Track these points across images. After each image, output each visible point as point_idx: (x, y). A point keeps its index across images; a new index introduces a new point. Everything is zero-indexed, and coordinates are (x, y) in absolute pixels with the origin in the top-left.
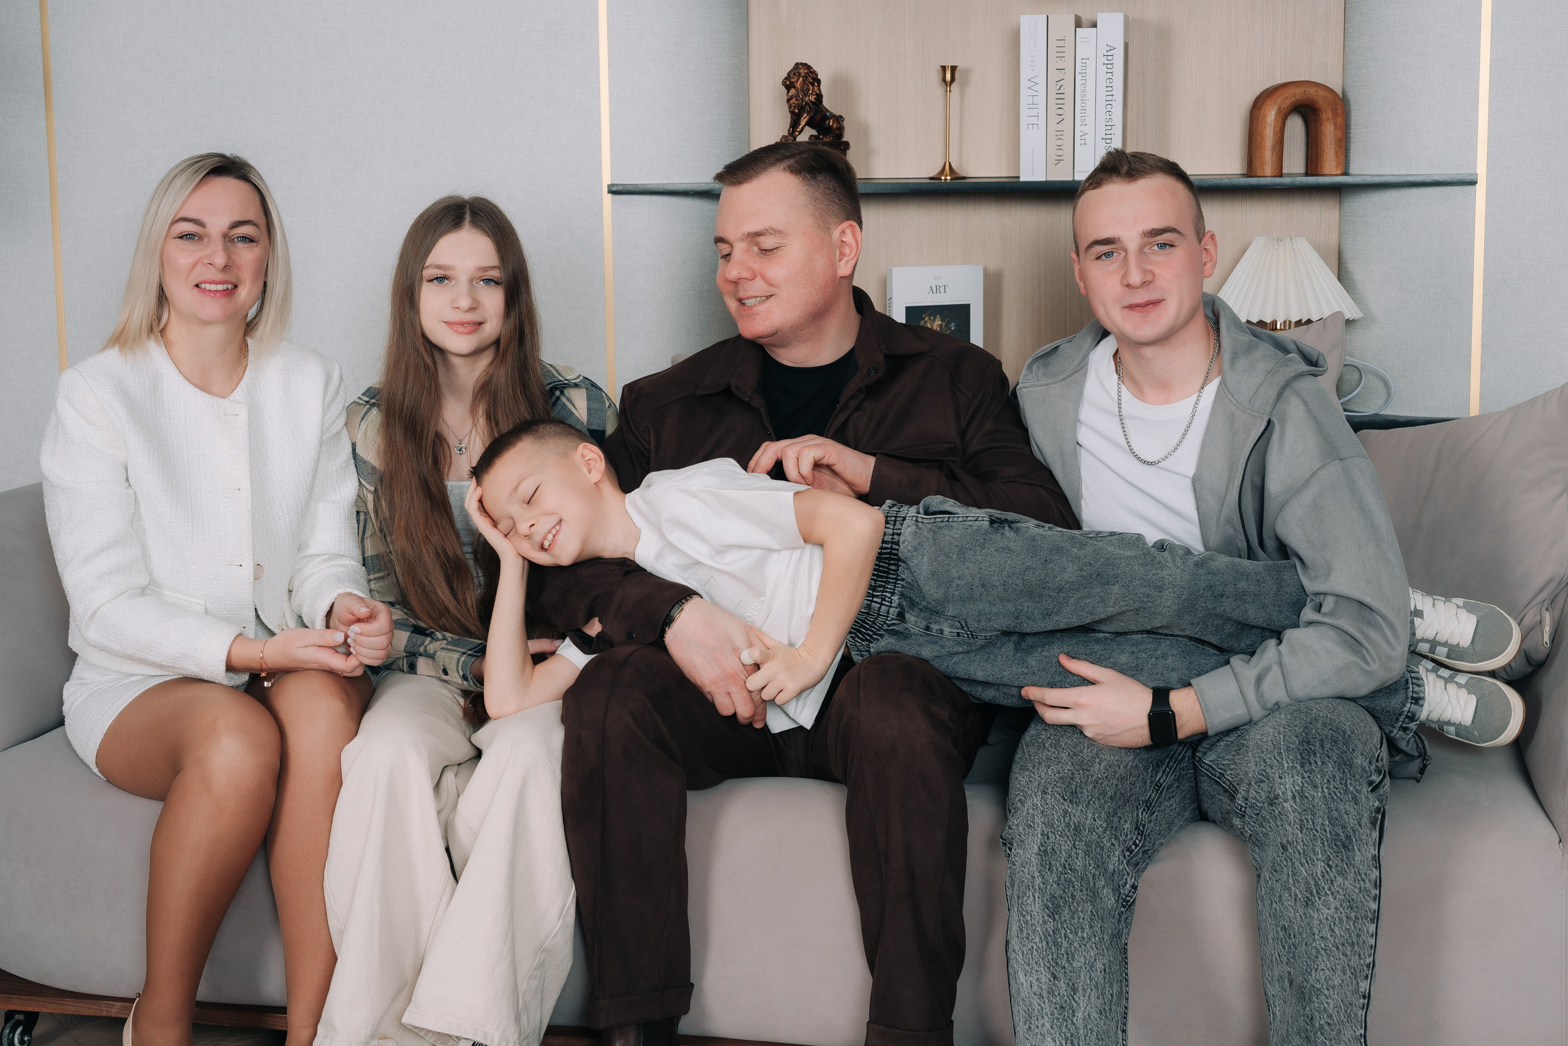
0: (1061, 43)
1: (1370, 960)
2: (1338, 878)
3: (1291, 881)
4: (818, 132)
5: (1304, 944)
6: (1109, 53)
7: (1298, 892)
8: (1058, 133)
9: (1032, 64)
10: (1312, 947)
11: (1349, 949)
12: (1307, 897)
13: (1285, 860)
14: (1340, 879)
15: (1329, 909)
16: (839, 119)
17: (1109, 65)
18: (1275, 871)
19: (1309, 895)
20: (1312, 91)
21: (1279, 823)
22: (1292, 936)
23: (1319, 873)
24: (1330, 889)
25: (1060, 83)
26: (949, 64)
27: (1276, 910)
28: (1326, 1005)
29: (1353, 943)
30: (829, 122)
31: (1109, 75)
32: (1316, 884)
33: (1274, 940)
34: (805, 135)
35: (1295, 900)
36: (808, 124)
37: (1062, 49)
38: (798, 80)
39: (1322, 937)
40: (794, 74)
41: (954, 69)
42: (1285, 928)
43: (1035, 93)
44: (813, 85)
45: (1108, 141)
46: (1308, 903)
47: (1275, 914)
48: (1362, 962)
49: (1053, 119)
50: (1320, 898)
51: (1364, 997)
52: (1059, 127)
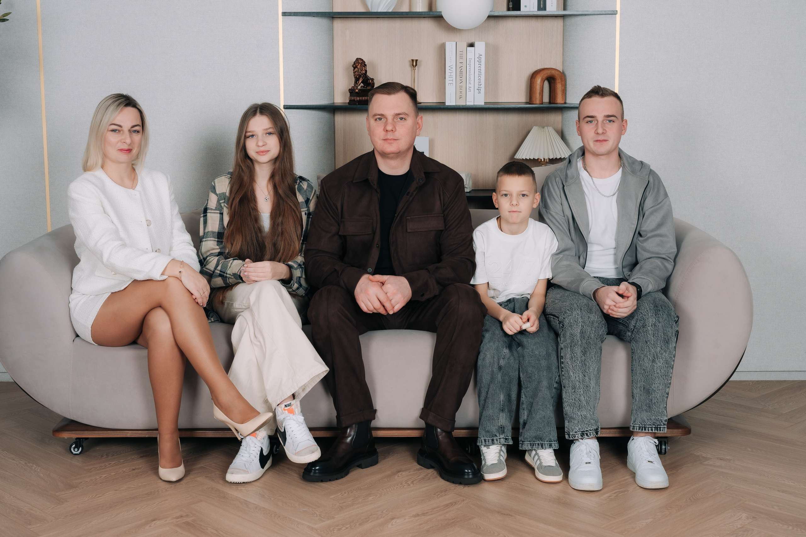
0: (461, 53)
1: (670, 382)
2: (664, 353)
3: (648, 354)
4: (364, 85)
5: (650, 375)
6: (480, 57)
7: (650, 357)
8: (460, 87)
9: (450, 60)
10: (654, 376)
11: (665, 377)
12: (653, 359)
13: (646, 346)
14: (664, 354)
15: (660, 363)
16: (373, 80)
17: (480, 61)
18: (642, 350)
19: (654, 359)
20: (553, 72)
21: (645, 334)
22: (646, 372)
23: (658, 351)
24: (661, 357)
25: (461, 68)
26: (415, 58)
27: (641, 364)
28: (657, 396)
29: (666, 375)
30: (370, 81)
31: (480, 65)
32: (657, 355)
33: (639, 374)
34: (360, 86)
35: (649, 360)
36: (362, 82)
37: (462, 55)
38: (359, 65)
39: (657, 373)
40: (357, 62)
41: (416, 61)
42: (644, 370)
43: (452, 72)
44: (364, 67)
45: (479, 90)
46: (653, 361)
47: (641, 365)
48: (668, 382)
49: (458, 81)
50: (658, 360)
51: (667, 394)
52: (461, 85)
